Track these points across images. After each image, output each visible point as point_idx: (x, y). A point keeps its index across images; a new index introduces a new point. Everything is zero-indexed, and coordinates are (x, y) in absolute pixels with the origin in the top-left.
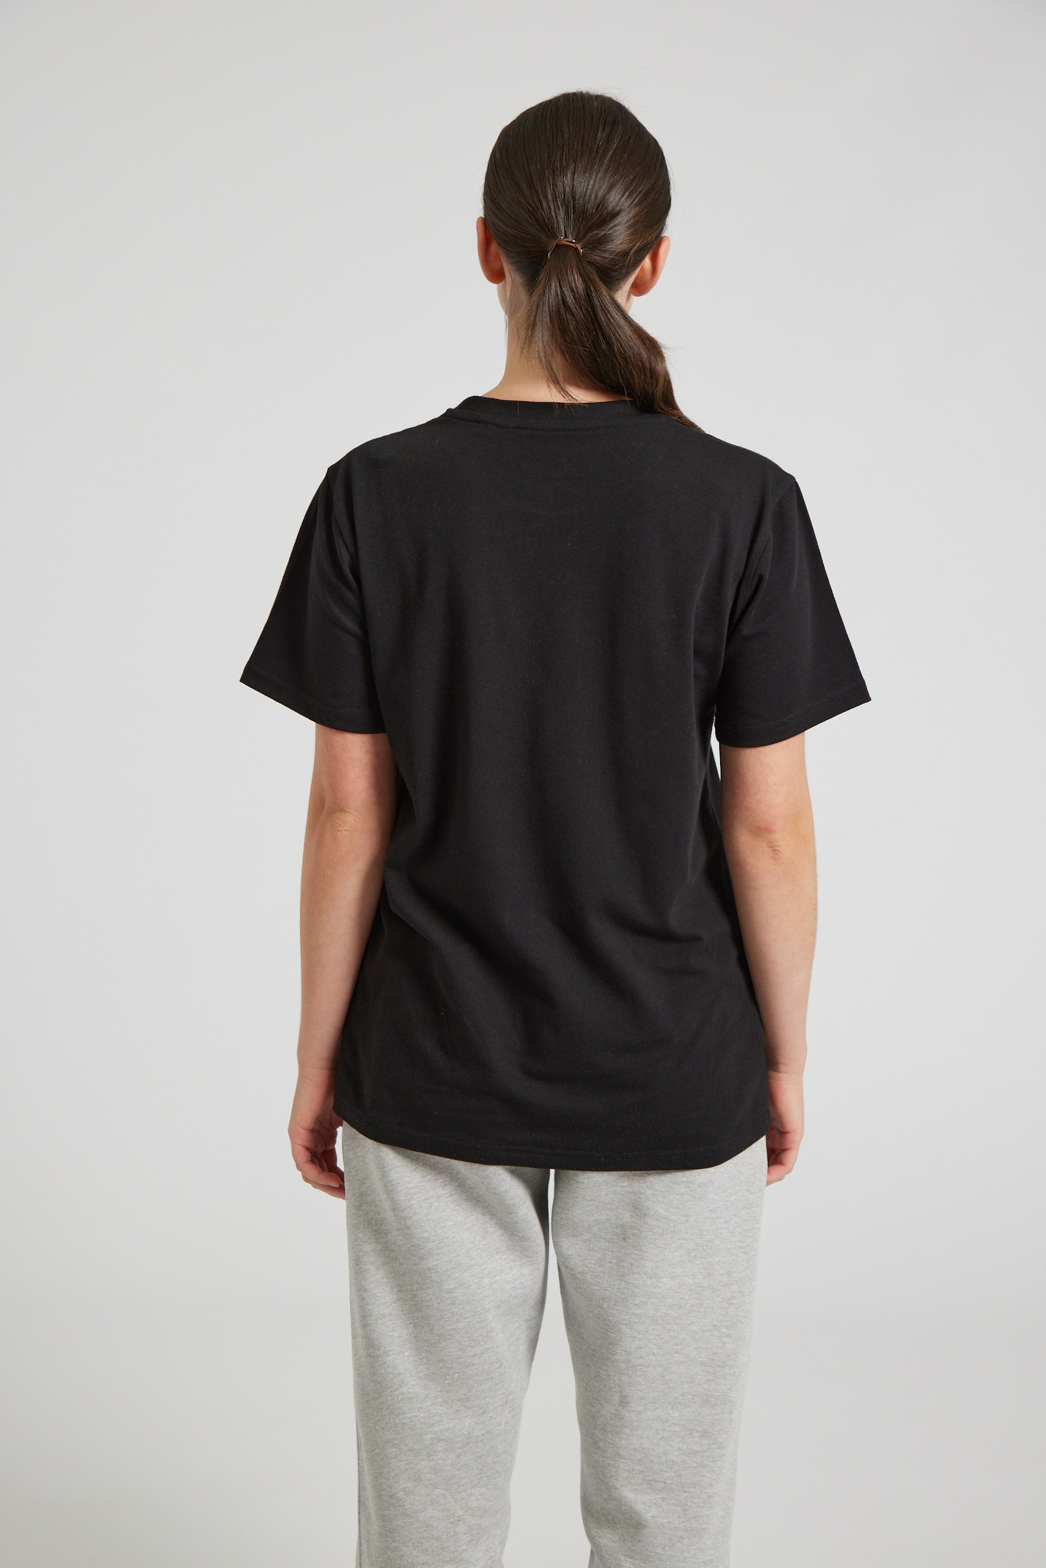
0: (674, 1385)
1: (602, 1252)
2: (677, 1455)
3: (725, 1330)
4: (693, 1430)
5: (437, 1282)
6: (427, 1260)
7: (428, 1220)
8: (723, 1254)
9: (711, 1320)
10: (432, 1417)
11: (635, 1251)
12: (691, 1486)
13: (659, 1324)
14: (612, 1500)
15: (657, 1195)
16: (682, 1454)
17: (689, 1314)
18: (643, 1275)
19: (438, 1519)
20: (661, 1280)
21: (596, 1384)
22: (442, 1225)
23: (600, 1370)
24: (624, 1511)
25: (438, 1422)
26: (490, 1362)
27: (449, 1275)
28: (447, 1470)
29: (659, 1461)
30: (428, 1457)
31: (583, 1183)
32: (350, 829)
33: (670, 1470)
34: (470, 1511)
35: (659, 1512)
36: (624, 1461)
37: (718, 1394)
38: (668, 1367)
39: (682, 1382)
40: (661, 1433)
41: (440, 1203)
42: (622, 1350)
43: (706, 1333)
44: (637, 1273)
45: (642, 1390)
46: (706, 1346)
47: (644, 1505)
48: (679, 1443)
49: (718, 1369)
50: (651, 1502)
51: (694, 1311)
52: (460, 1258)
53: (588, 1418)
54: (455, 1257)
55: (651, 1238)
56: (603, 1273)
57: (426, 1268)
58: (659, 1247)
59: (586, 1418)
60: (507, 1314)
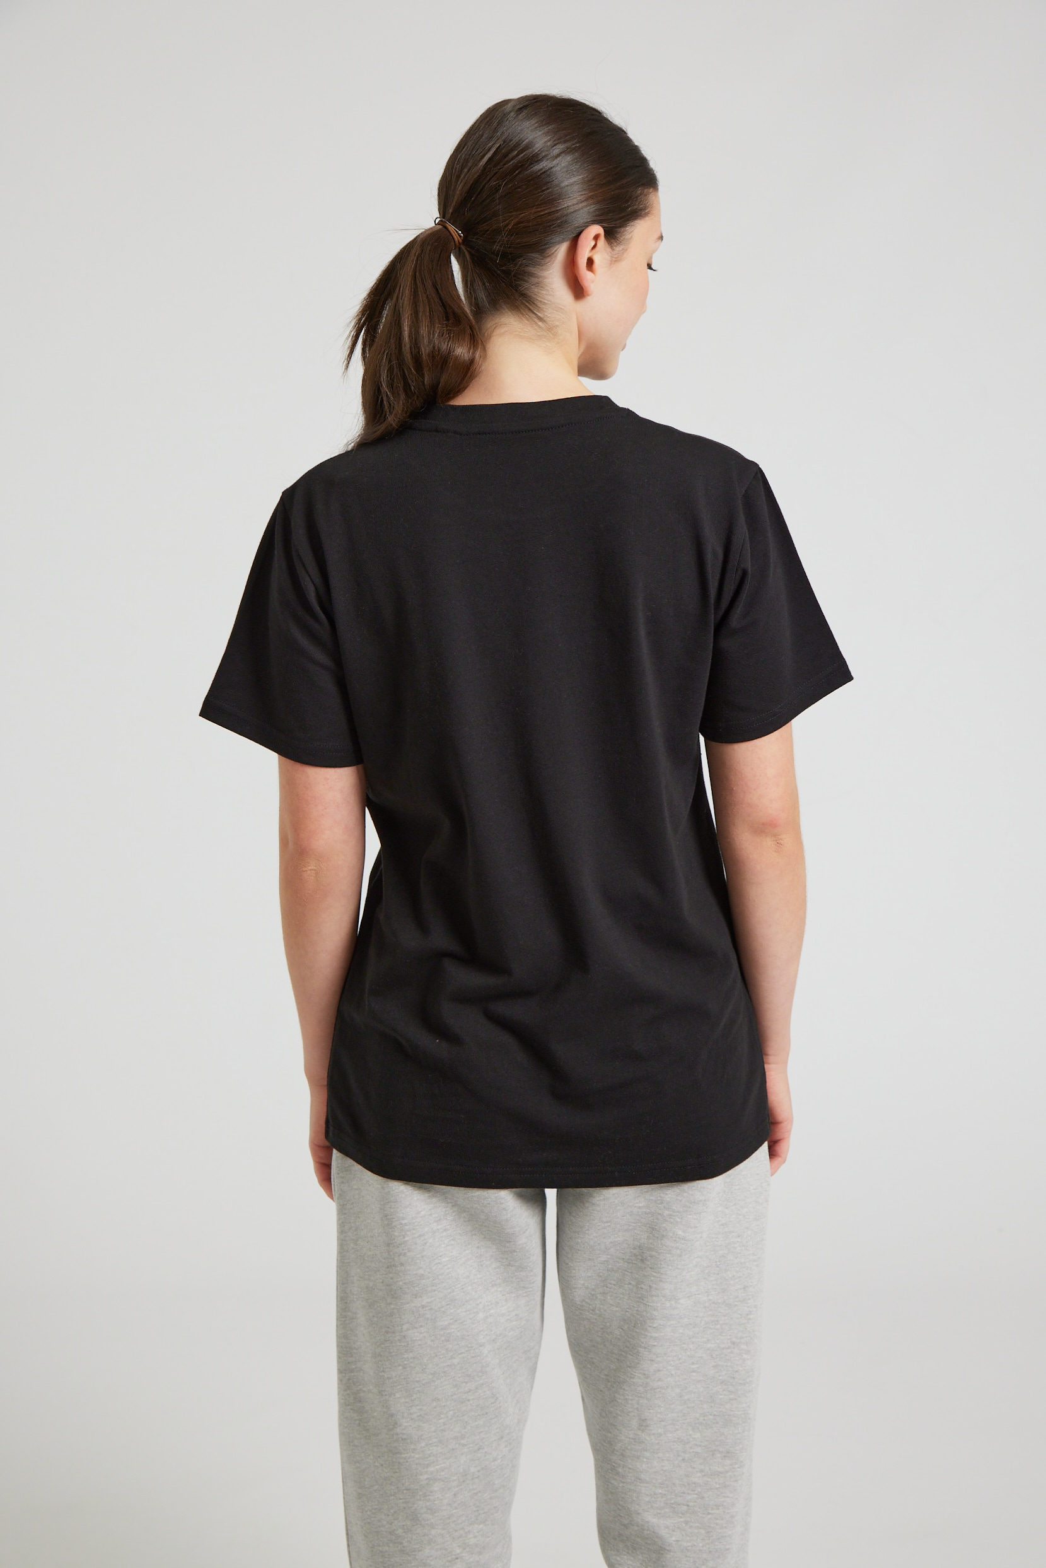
0: (693, 1405)
1: (622, 1272)
2: (699, 1477)
3: (744, 1347)
4: (715, 1451)
5: (431, 1319)
6: (421, 1297)
7: (423, 1257)
8: (738, 1269)
9: (729, 1337)
10: (427, 1458)
11: (653, 1273)
12: (715, 1508)
13: (677, 1345)
14: (633, 1526)
15: (674, 1216)
16: (704, 1475)
17: (704, 1331)
18: (662, 1298)
19: (436, 1558)
20: (680, 1301)
21: (612, 1409)
22: (437, 1261)
23: (616, 1395)
24: (646, 1536)
25: (433, 1462)
26: (484, 1397)
27: (444, 1312)
28: (445, 1510)
29: (681, 1483)
30: (424, 1497)
31: (598, 1205)
32: (315, 868)
33: (692, 1492)
34: (468, 1549)
35: (683, 1535)
36: (646, 1485)
37: (739, 1413)
38: (686, 1387)
39: (701, 1401)
40: (682, 1454)
41: (435, 1239)
42: (640, 1373)
43: (725, 1351)
44: (656, 1296)
45: (661, 1413)
46: (725, 1364)
47: (667, 1529)
48: (701, 1464)
49: (740, 1388)
50: (675, 1526)
51: (710, 1328)
52: (455, 1293)
53: (605, 1444)
54: (450, 1293)
55: (670, 1260)
56: (623, 1294)
57: (419, 1305)
58: (678, 1269)
59: (602, 1444)
60: (506, 1349)
